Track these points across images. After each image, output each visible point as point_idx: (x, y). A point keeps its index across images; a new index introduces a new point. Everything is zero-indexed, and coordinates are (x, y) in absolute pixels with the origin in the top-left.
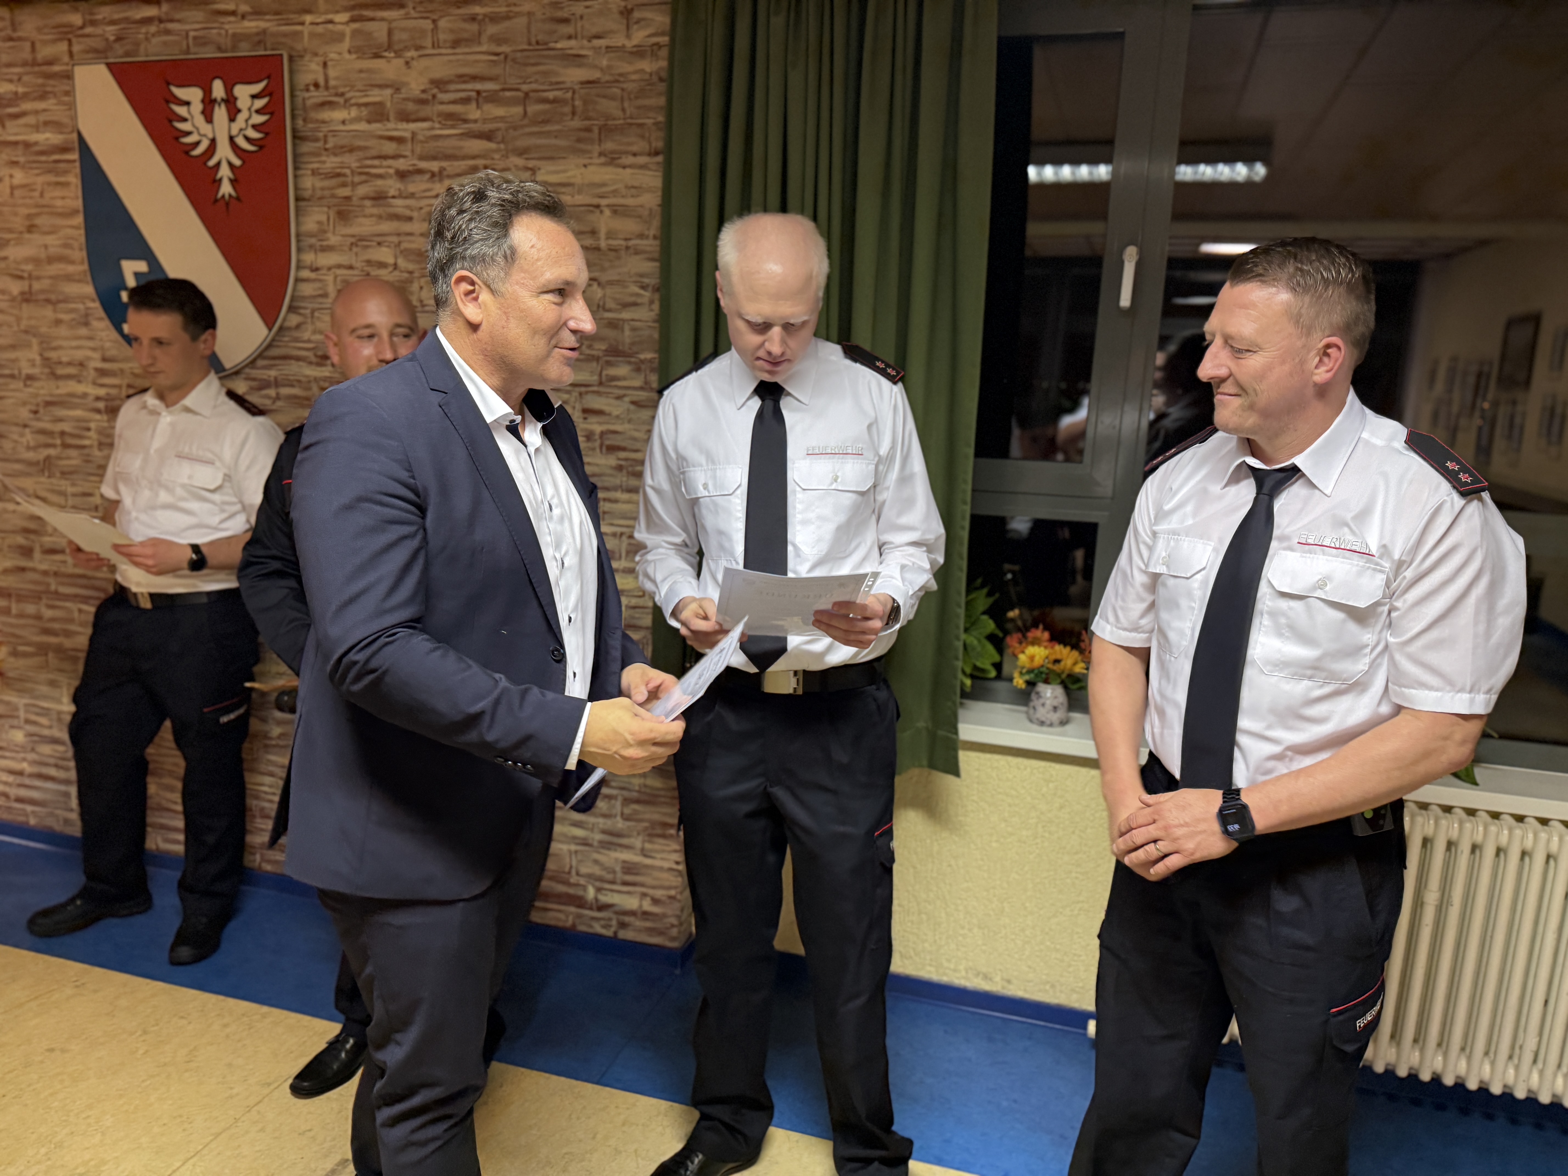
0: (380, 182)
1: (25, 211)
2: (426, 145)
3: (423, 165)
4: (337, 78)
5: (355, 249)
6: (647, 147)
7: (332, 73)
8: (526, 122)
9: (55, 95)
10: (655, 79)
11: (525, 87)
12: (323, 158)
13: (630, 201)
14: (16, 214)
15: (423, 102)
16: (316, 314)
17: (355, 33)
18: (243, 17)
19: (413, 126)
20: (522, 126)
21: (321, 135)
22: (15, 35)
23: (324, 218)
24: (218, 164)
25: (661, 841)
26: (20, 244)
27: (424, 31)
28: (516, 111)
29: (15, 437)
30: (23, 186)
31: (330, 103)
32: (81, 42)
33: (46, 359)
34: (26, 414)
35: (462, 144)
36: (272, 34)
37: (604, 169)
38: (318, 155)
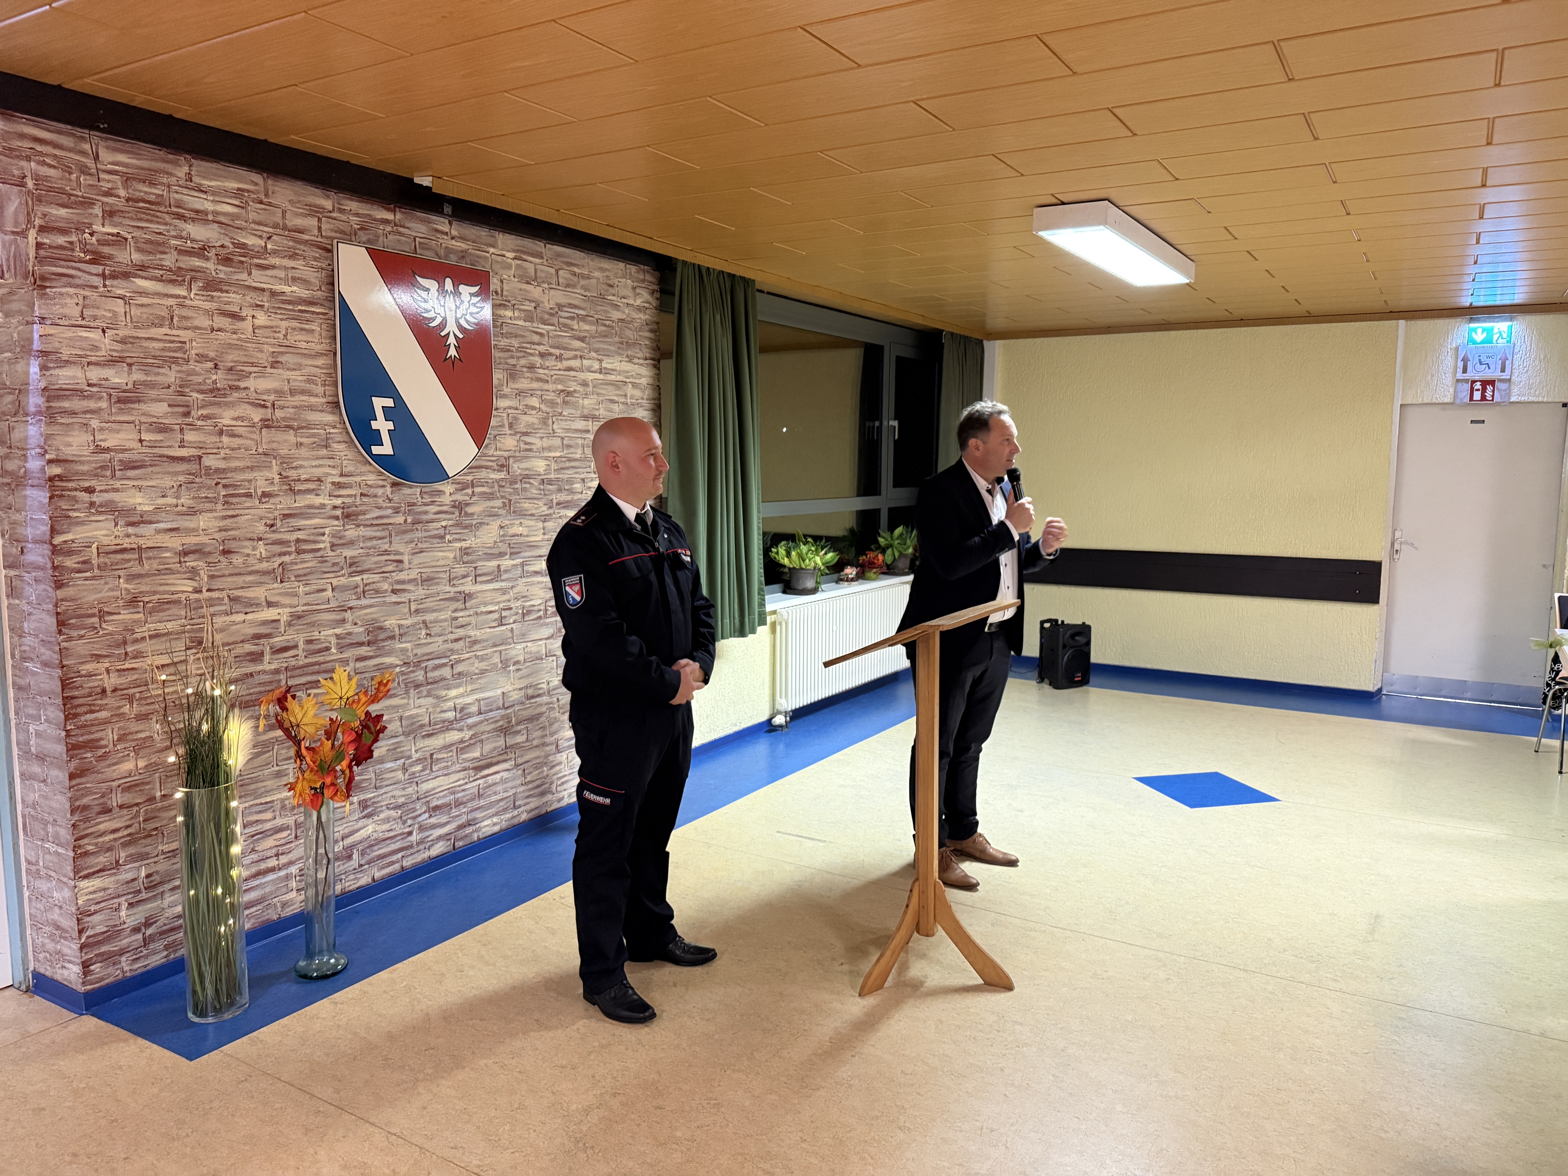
0: (531, 358)
3: (552, 351)
4: (507, 291)
5: (517, 398)
6: (643, 355)
7: (505, 287)
10: (646, 323)
11: (596, 316)
13: (639, 381)
15: (552, 315)
16: (497, 438)
17: (518, 267)
18: (453, 238)
19: (546, 327)
20: (596, 337)
22: (265, 200)
23: (502, 377)
26: (263, 377)
27: (551, 274)
28: (594, 328)
29: (247, 551)
30: (266, 327)
31: (504, 305)
32: (329, 223)
33: (286, 477)
34: (261, 528)
35: (570, 342)
36: (471, 254)
37: (628, 364)
38: (498, 336)
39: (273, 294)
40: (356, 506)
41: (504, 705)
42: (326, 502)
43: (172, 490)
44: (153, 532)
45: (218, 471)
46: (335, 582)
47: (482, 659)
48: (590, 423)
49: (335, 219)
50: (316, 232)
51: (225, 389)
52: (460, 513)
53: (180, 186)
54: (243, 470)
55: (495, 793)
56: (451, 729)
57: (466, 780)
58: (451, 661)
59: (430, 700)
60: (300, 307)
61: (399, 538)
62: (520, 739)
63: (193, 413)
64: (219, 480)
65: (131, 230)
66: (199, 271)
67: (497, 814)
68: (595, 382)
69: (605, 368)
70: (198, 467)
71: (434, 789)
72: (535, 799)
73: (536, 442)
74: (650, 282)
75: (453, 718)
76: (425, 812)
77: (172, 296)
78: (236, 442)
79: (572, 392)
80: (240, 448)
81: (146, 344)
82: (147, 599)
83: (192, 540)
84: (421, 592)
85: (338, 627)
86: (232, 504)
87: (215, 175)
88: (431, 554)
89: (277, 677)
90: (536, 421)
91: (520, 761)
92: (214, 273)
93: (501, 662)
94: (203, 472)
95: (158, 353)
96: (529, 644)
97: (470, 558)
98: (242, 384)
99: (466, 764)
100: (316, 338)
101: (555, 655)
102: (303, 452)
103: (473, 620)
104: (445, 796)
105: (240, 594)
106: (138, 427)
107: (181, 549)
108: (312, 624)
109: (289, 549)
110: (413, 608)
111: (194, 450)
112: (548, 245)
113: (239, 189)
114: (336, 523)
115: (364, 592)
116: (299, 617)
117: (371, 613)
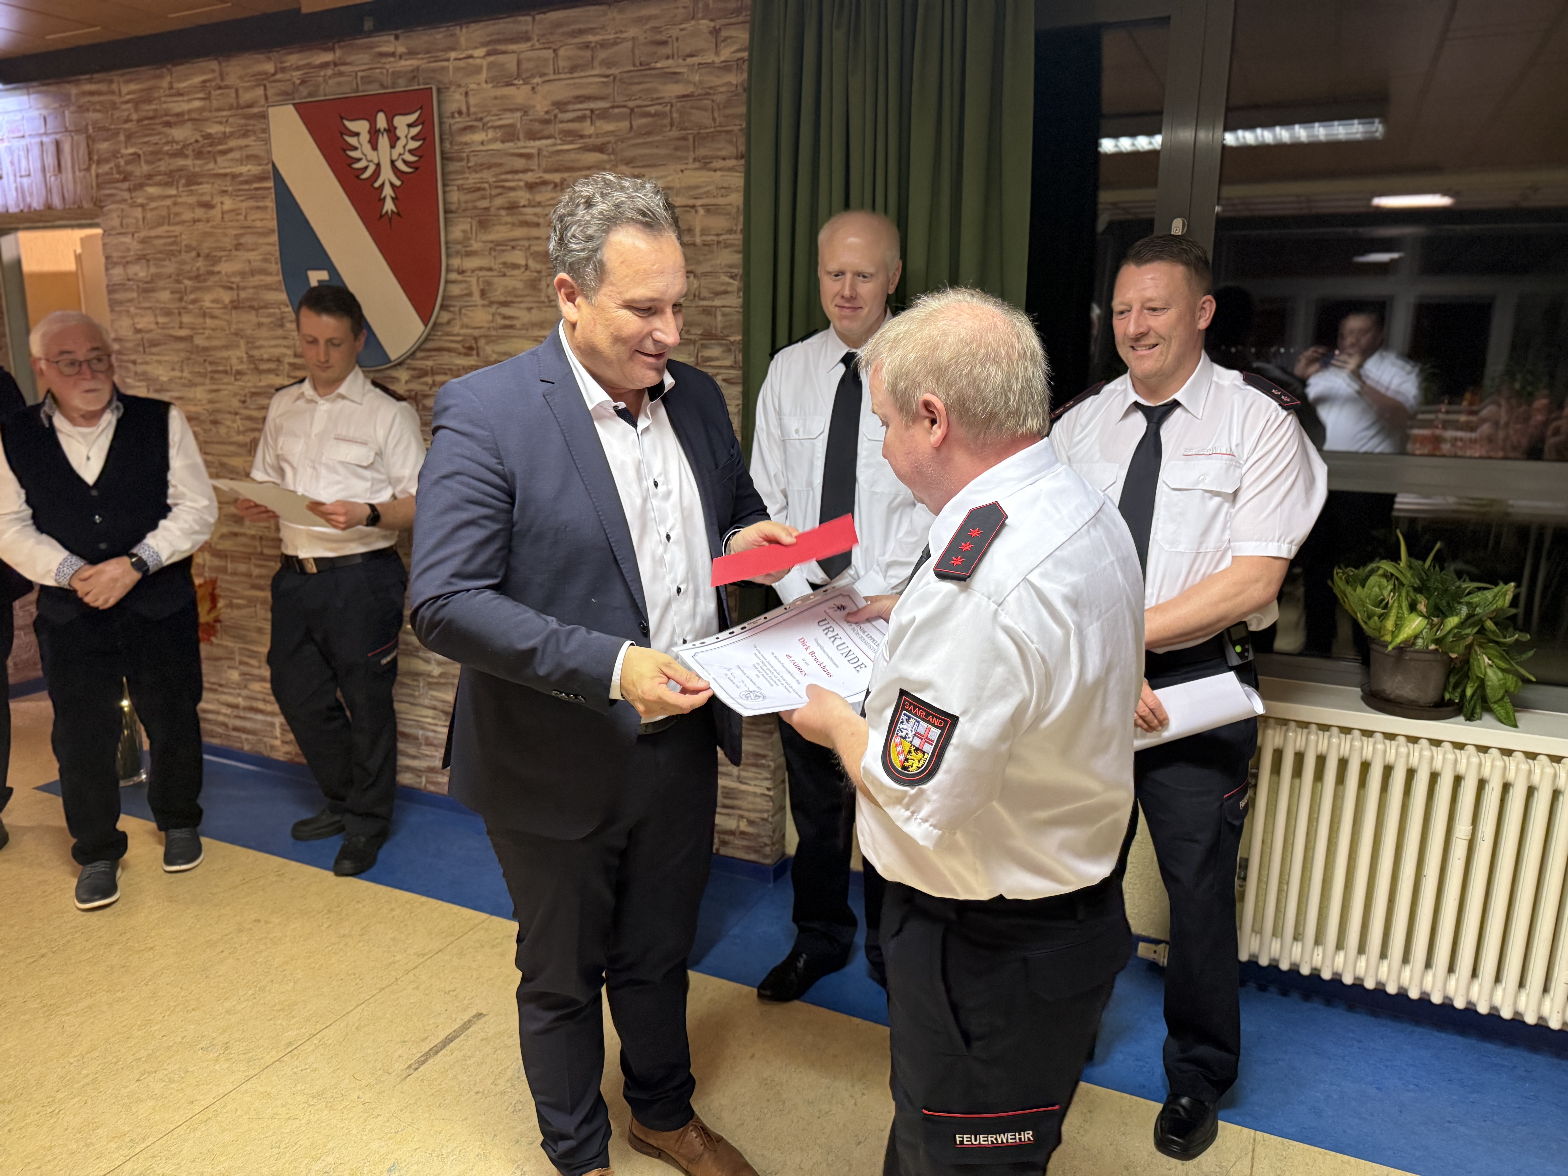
0: (512, 194)
1: (234, 232)
2: (550, 159)
3: (548, 177)
4: (475, 106)
5: (493, 253)
6: (735, 151)
7: (472, 101)
8: (632, 134)
9: (254, 132)
10: (740, 90)
11: (631, 104)
12: (467, 175)
13: (721, 201)
14: (226, 235)
15: (547, 122)
16: (463, 311)
17: (491, 66)
18: (401, 57)
19: (538, 143)
20: (629, 139)
21: (464, 155)
22: (223, 84)
23: (467, 227)
24: (383, 185)
25: (753, 769)
26: (230, 260)
27: (546, 60)
28: (621, 126)
29: (228, 423)
30: (231, 211)
31: (472, 127)
32: (273, 87)
33: (252, 357)
35: (578, 156)
36: (424, 70)
37: (698, 173)
38: (462, 172)
39: (234, 176)
43: (178, 367)
45: (204, 349)
49: (280, 80)
50: (264, 101)
51: (206, 275)
53: (166, 96)
54: (221, 348)
60: (254, 186)
63: (185, 298)
64: (206, 358)
65: (141, 146)
66: (183, 170)
70: (191, 345)
73: (522, 314)
77: (168, 197)
78: (215, 323)
80: (218, 329)
81: (155, 242)
83: (192, 411)
86: (215, 379)
90: (519, 285)
92: (192, 169)
94: (195, 350)
95: (163, 249)
98: (216, 269)
100: (269, 214)
102: (264, 332)
111: (188, 330)
112: (538, 17)
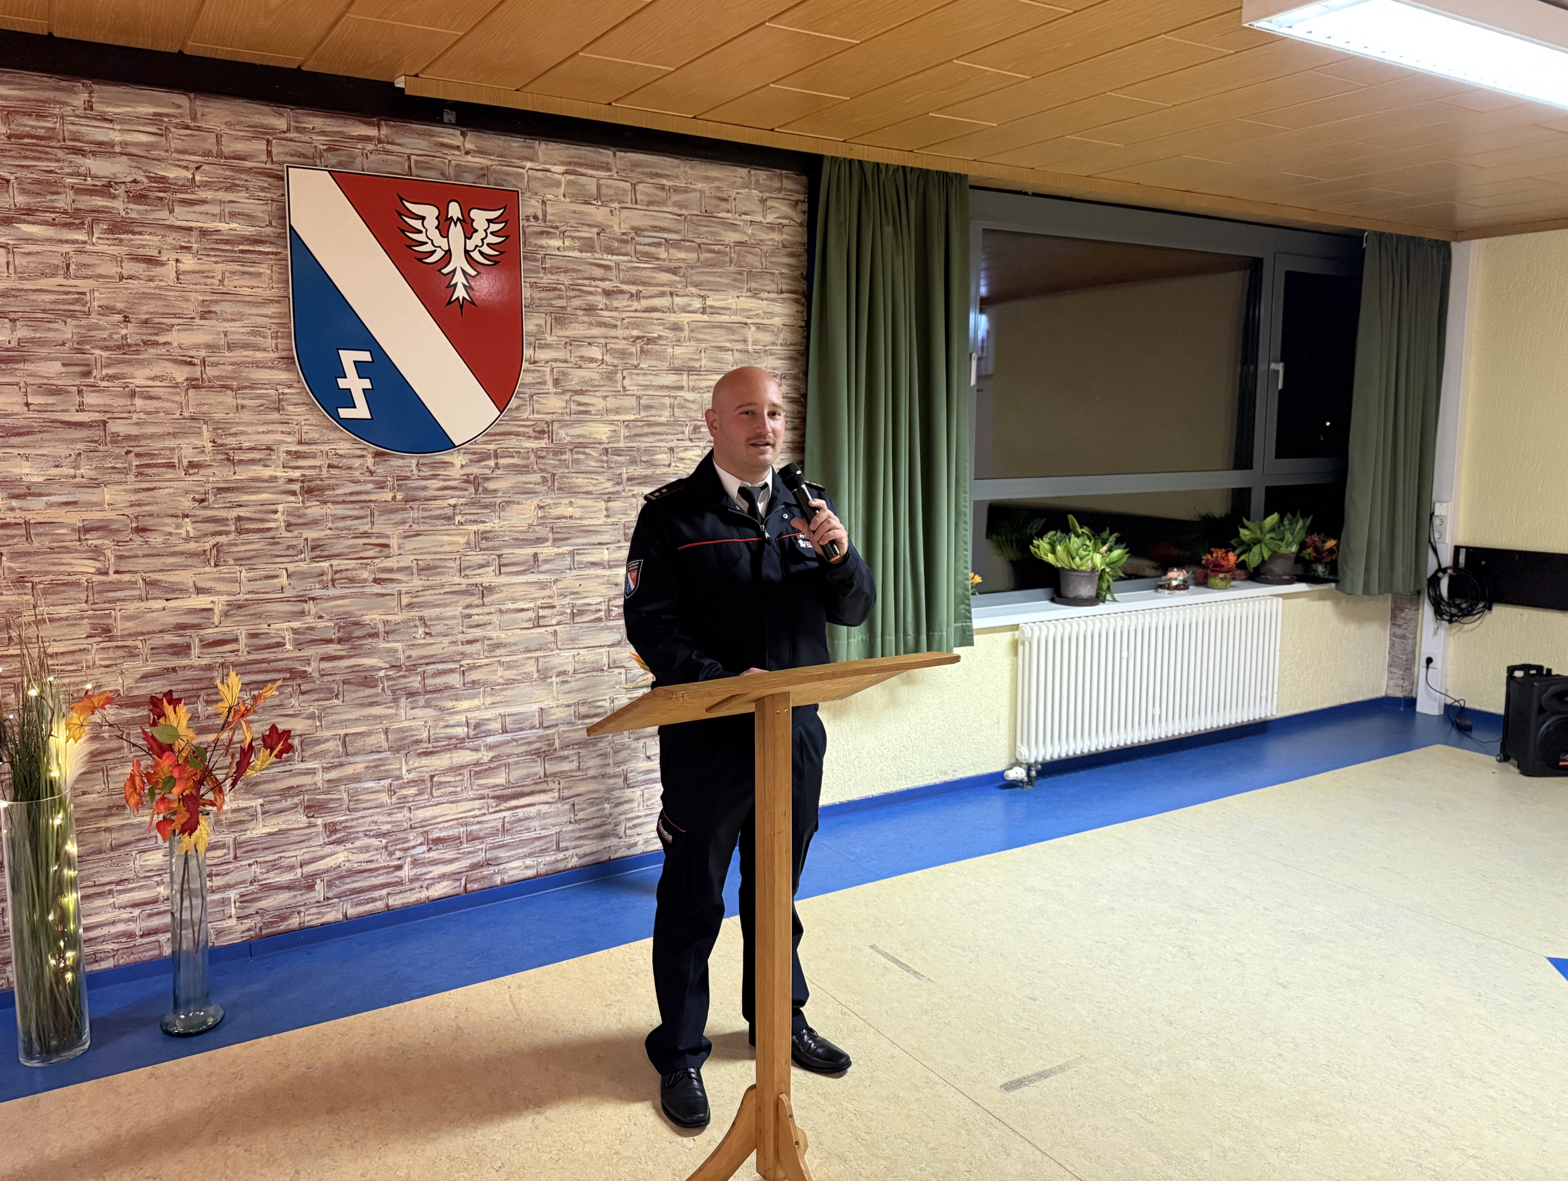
0: (590, 298)
1: (200, 297)
2: (626, 273)
3: (624, 287)
4: (553, 214)
5: (569, 347)
7: (549, 210)
8: (699, 264)
9: (246, 188)
10: (780, 245)
11: (697, 240)
12: (542, 275)
13: (766, 321)
14: (185, 299)
15: (625, 242)
16: (533, 398)
17: (569, 183)
18: (467, 153)
19: (615, 257)
20: (697, 267)
21: (539, 256)
22: (194, 124)
23: (542, 322)
26: (189, 330)
27: (625, 190)
28: (693, 256)
29: (168, 529)
30: (194, 272)
31: (548, 233)
32: (282, 145)
33: (221, 445)
34: (186, 503)
35: (654, 275)
36: (495, 171)
37: (750, 300)
38: (538, 272)
39: (204, 233)
40: (322, 480)
41: (541, 724)
42: (278, 474)
43: (69, 459)
44: (43, 506)
45: (128, 437)
46: (291, 567)
47: (509, 666)
48: (685, 377)
49: (291, 140)
50: (264, 157)
51: (137, 345)
52: (476, 490)
53: (77, 116)
54: (162, 436)
55: (528, 829)
56: (462, 748)
57: (483, 811)
58: (461, 666)
59: (430, 712)
60: (241, 247)
61: (384, 518)
62: (566, 766)
63: (95, 373)
64: (131, 449)
65: (14, 170)
66: (102, 212)
67: (530, 855)
68: (694, 325)
69: (712, 307)
70: (102, 433)
71: (435, 817)
72: (590, 842)
73: (597, 402)
74: (791, 191)
75: (463, 736)
76: (421, 844)
77: (67, 241)
78: (152, 405)
79: (654, 338)
80: (157, 412)
81: (33, 297)
82: (37, 580)
83: (94, 516)
84: (417, 582)
85: (295, 621)
86: (147, 475)
87: (123, 100)
88: (433, 537)
89: (209, 674)
90: (596, 376)
91: (567, 793)
92: (123, 214)
93: (538, 671)
94: (109, 439)
95: (49, 307)
96: (582, 652)
97: (490, 544)
98: (161, 339)
99: (486, 792)
100: (265, 282)
101: (624, 667)
102: (246, 416)
103: (495, 618)
104: (451, 827)
105: (158, 578)
106: (23, 390)
107: (81, 525)
108: (258, 616)
109: (227, 528)
110: (405, 600)
111: (97, 414)
112: (618, 154)
113: (155, 114)
114: (292, 498)
115: (333, 581)
116: (240, 607)
117: (342, 606)
